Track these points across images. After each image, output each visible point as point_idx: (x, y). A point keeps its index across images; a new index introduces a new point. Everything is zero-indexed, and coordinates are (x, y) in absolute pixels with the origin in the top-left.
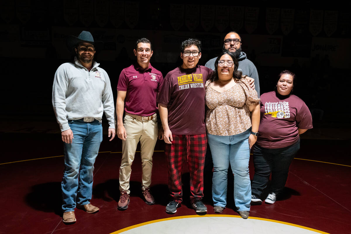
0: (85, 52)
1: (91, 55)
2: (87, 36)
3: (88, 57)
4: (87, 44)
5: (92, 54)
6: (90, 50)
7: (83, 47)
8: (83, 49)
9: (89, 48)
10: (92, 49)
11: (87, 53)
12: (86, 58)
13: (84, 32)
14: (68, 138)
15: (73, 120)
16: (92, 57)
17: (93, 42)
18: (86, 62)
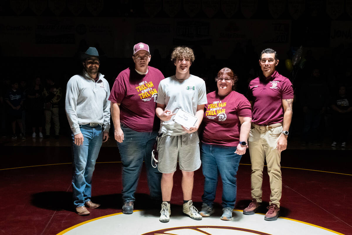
0: (92, 65)
1: (97, 68)
2: (93, 51)
3: (94, 69)
4: (94, 58)
5: (98, 66)
6: (96, 63)
7: (90, 61)
8: (90, 63)
9: (95, 61)
10: (98, 62)
11: (94, 65)
12: (93, 70)
13: (90, 47)
14: (80, 141)
15: (82, 125)
16: (97, 69)
17: (98, 56)
18: (93, 73)
